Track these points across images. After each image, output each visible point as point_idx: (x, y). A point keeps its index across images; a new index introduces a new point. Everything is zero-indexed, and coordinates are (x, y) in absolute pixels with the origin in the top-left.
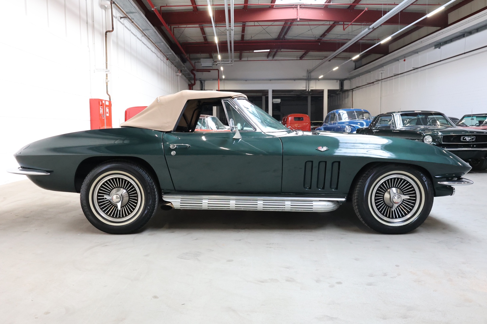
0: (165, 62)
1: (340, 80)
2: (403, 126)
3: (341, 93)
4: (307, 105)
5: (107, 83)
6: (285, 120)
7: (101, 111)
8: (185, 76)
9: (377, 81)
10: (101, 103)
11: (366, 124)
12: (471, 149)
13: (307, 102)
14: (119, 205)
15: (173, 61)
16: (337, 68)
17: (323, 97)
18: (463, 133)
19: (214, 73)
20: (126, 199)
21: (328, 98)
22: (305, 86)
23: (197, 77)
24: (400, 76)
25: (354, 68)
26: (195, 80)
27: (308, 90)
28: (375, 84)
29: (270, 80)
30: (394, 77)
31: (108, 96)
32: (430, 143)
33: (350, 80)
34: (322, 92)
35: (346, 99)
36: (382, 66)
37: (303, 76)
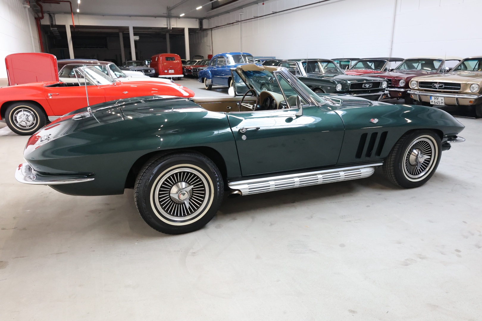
1: (199, 19)
3: (200, 32)
9: (237, 22)
16: (200, 7)
19: (65, 6)
21: (189, 35)
22: (166, 24)
23: (44, 9)
24: (259, 18)
25: (211, 7)
26: (42, 12)
28: (235, 25)
30: (253, 19)
33: (209, 19)
34: (183, 30)
35: (205, 38)
36: (241, 7)
37: (163, 13)
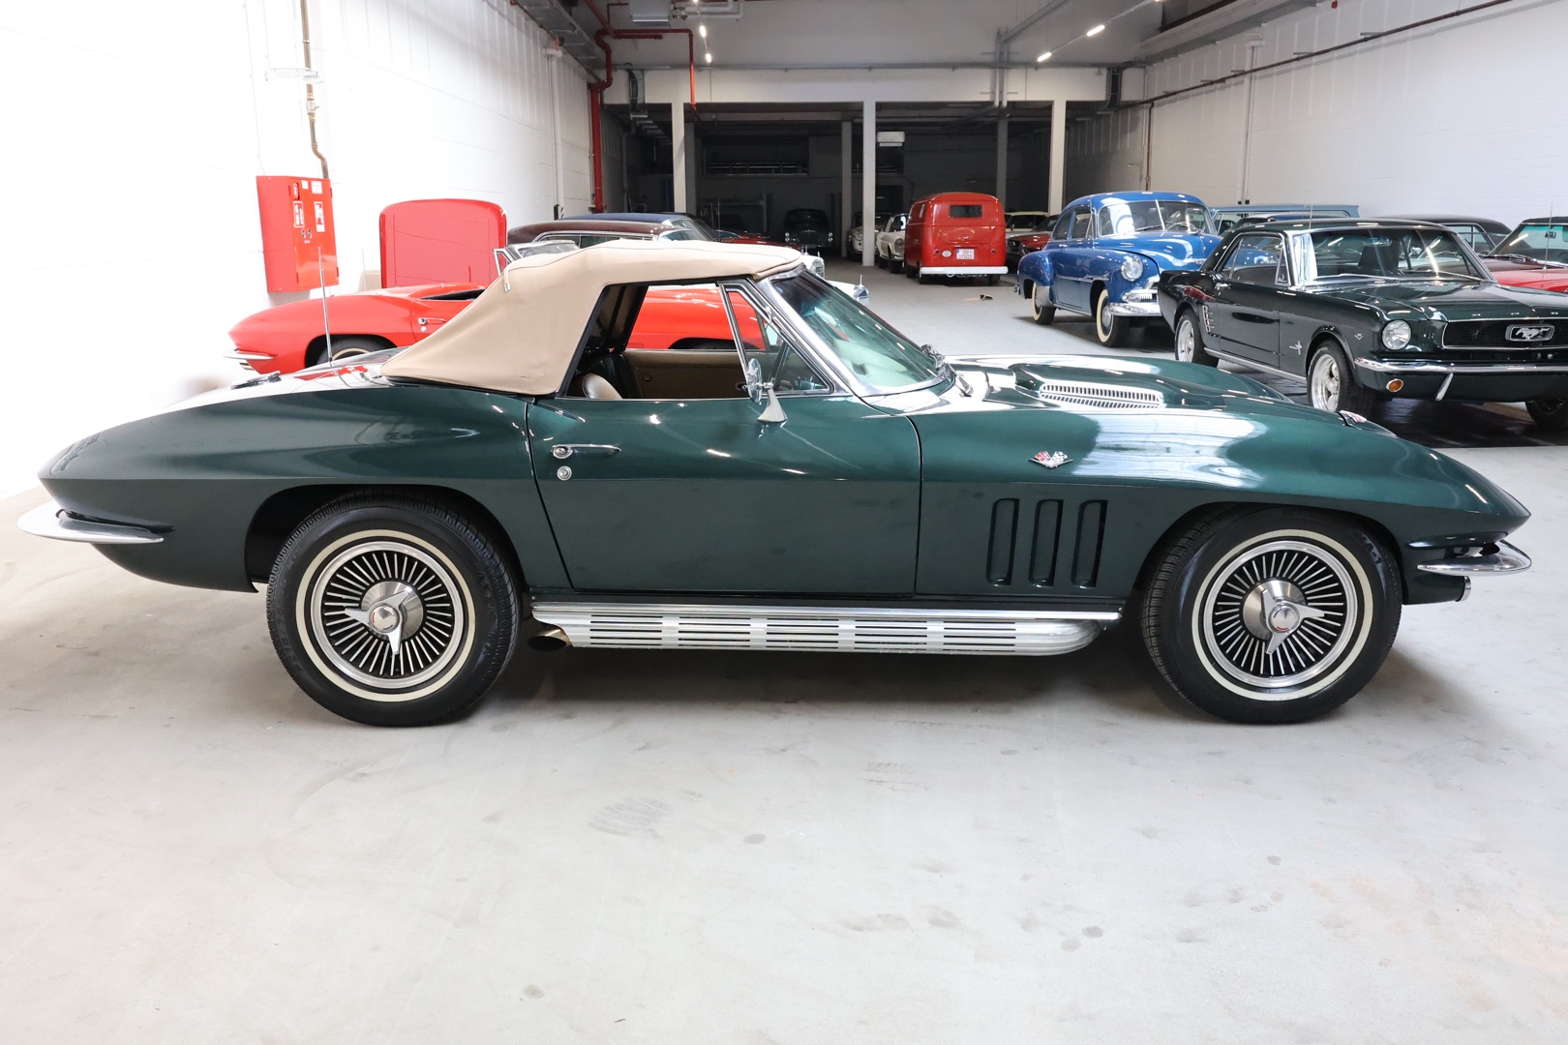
0: (505, 13)
1: (1109, 69)
2: (1316, 277)
3: (1112, 113)
4: (994, 150)
5: (311, 115)
6: (921, 216)
7: (297, 216)
8: (576, 58)
9: (1235, 76)
10: (295, 188)
11: (1193, 251)
12: (1535, 368)
13: (995, 140)
14: (394, 638)
15: (533, 8)
16: (1100, 28)
17: (1048, 125)
18: (1515, 316)
19: (674, 45)
20: (416, 613)
21: (1067, 128)
22: (988, 90)
23: (616, 57)
24: (1315, 59)
25: (1160, 25)
26: (610, 66)
27: (1000, 103)
28: (1229, 86)
29: (870, 68)
30: (1294, 65)
31: (319, 160)
32: (1403, 346)
33: (1144, 68)
34: (1047, 108)
35: (1128, 134)
36: (1254, 21)
37: (983, 54)
